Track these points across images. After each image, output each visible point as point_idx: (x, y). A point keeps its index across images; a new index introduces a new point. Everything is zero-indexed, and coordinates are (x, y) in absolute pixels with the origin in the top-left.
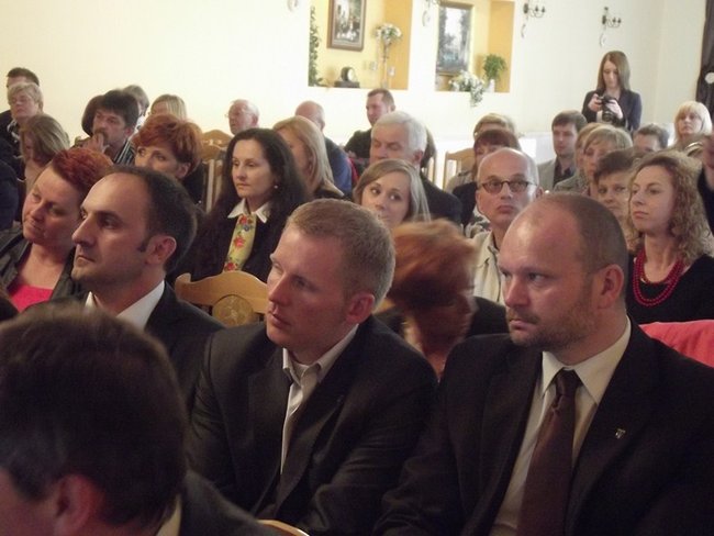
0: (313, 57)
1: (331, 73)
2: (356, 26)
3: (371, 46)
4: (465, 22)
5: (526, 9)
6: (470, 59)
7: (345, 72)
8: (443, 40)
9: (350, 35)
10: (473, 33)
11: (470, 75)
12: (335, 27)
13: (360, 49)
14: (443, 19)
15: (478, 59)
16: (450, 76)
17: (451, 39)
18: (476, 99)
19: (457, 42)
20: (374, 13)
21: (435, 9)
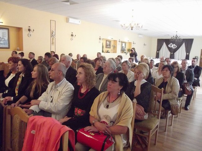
0: (103, 49)
1: (106, 51)
2: (110, 45)
3: (112, 48)
4: (125, 45)
5: (133, 43)
6: (126, 49)
7: (108, 51)
8: (122, 47)
9: (109, 46)
10: (126, 46)
11: (126, 51)
12: (107, 45)
13: (110, 48)
14: (122, 44)
15: (127, 49)
16: (123, 51)
17: (123, 47)
18: (126, 54)
19: (124, 47)
20: (112, 44)
21: (120, 43)
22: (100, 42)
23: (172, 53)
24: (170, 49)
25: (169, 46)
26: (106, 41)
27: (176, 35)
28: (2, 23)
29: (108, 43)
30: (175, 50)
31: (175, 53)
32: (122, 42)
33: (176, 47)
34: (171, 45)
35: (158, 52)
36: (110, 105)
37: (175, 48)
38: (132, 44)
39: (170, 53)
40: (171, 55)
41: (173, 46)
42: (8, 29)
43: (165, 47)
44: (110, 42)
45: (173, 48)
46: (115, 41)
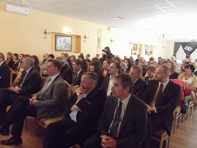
0: (132, 51)
3: (138, 50)
4: (148, 48)
6: (148, 51)
7: (135, 53)
8: (146, 50)
9: (136, 49)
11: (148, 53)
12: (134, 48)
14: (146, 47)
16: (146, 53)
18: (149, 56)
19: (147, 50)
20: (138, 47)
21: (145, 46)
22: (130, 46)
23: (188, 55)
24: (186, 51)
25: (185, 48)
26: (134, 44)
27: (194, 40)
28: (70, 33)
29: (135, 46)
30: (191, 52)
31: (191, 55)
32: (146, 46)
33: (192, 49)
34: (186, 48)
35: (175, 54)
36: (188, 78)
37: (190, 50)
38: (154, 46)
39: (186, 55)
40: (187, 56)
41: (189, 49)
42: (72, 37)
43: (182, 50)
44: (137, 45)
45: (189, 50)
46: (141, 45)
